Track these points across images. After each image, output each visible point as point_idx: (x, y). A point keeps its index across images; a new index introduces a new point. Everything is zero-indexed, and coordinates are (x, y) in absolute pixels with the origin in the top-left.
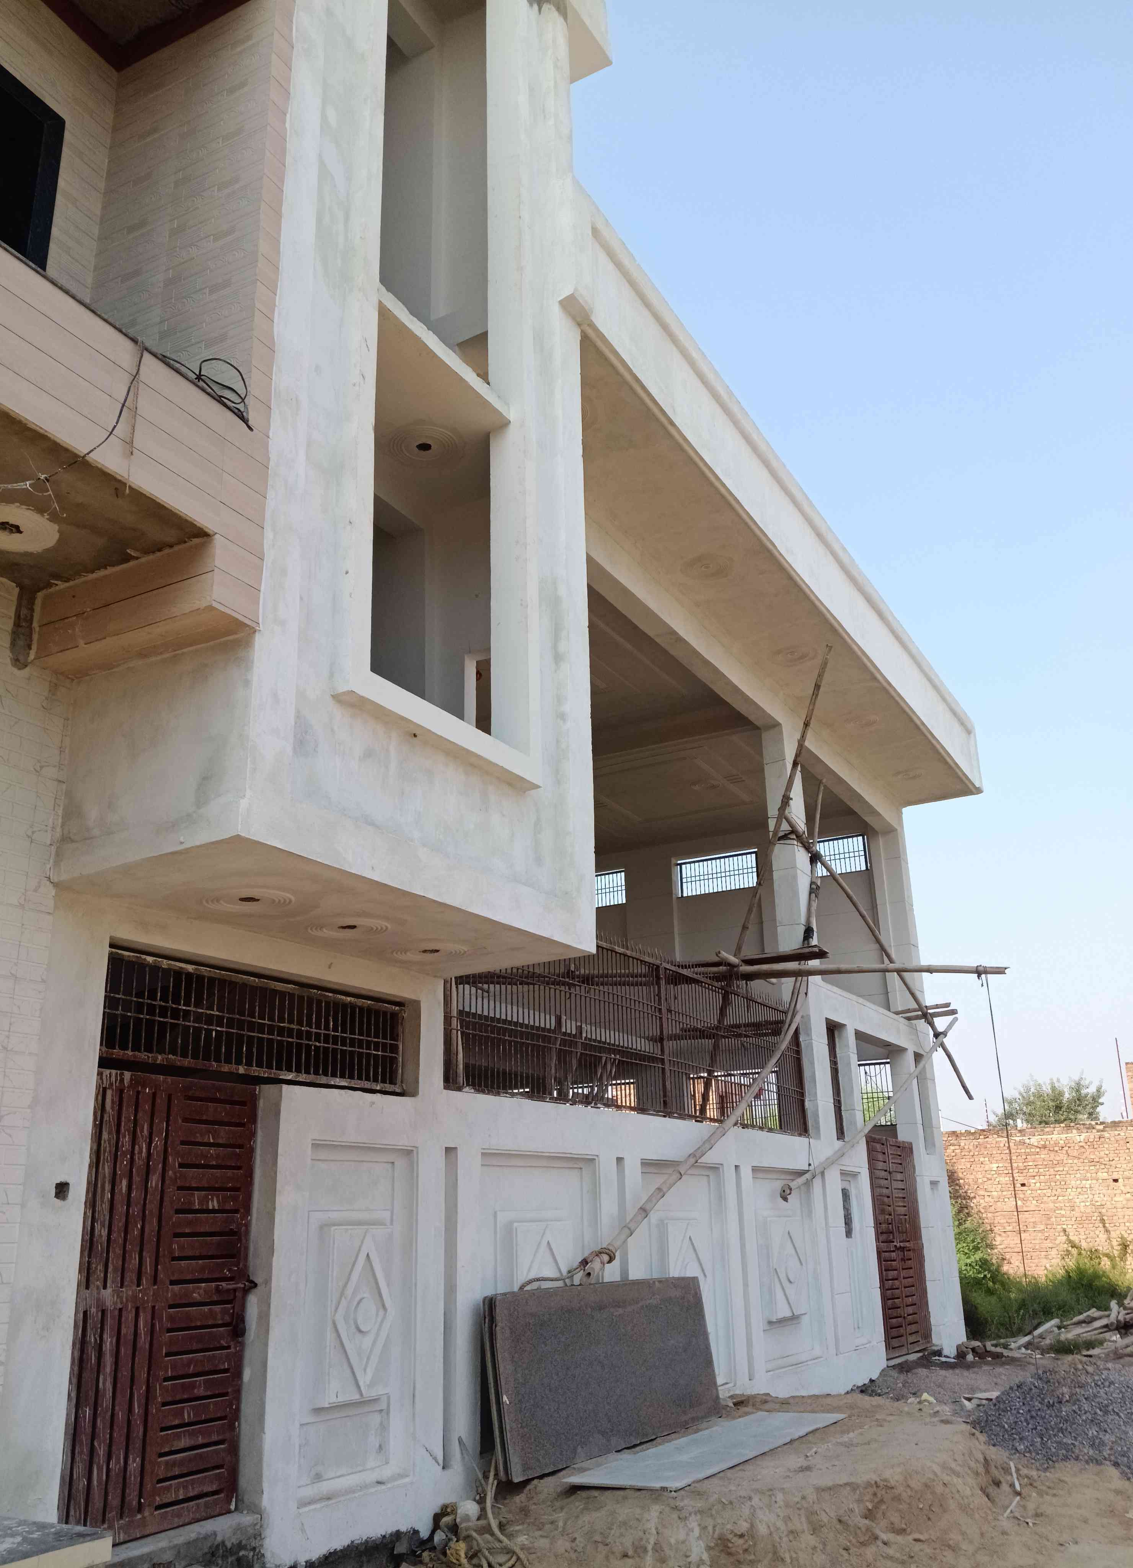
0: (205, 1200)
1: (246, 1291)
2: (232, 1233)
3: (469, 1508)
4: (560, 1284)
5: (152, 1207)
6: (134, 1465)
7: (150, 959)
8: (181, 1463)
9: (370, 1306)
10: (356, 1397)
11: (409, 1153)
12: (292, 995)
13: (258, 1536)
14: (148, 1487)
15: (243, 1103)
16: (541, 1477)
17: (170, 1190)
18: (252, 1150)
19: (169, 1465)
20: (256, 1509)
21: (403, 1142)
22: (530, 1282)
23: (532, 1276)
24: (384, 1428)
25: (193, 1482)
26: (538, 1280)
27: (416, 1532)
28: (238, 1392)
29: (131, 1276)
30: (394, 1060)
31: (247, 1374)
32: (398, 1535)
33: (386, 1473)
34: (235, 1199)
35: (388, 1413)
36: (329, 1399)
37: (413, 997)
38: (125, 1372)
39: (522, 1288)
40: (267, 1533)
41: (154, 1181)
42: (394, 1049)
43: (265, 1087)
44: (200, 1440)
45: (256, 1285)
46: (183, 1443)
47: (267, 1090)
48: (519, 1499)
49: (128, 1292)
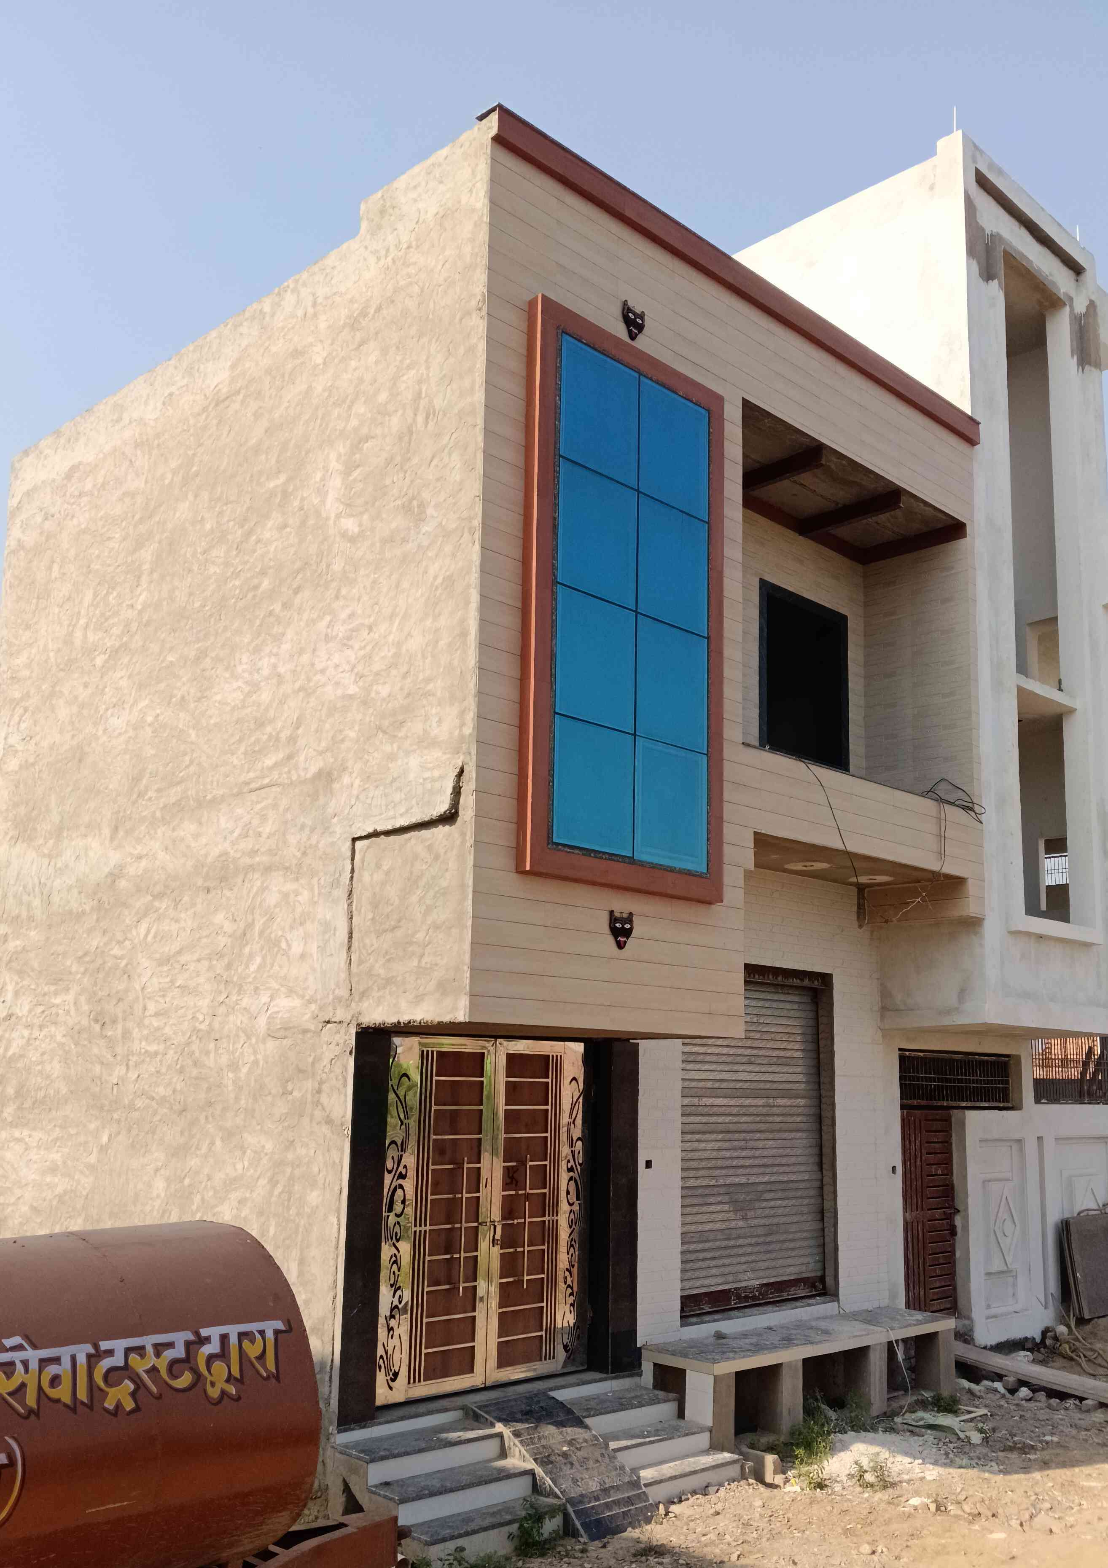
0: (936, 1170)
1: (955, 1214)
2: (947, 1185)
3: (1062, 1329)
4: (1098, 1212)
5: (919, 1173)
6: (922, 1293)
7: (907, 1053)
8: (937, 1293)
9: (1008, 1223)
10: (1005, 1268)
11: (1019, 1141)
12: (961, 1061)
13: (971, 1330)
14: (928, 1301)
15: (946, 1120)
16: (1099, 1317)
17: (924, 1166)
18: (951, 1144)
19: (934, 1294)
20: (969, 1318)
21: (1017, 1136)
22: (1083, 1211)
23: (1084, 1208)
24: (1014, 1285)
25: (942, 1303)
26: (1088, 1210)
27: (1034, 1339)
28: (955, 1262)
29: (914, 1207)
30: (1007, 1089)
31: (958, 1254)
32: (1026, 1339)
33: (1018, 1307)
34: (947, 1168)
35: (1016, 1276)
36: (994, 1269)
37: (1017, 1053)
38: (916, 1251)
39: (1079, 1214)
40: (975, 1330)
41: (918, 1163)
42: (1007, 1082)
43: (955, 1111)
44: (943, 1284)
45: (959, 1211)
46: (938, 1285)
47: (955, 1113)
48: (1088, 1328)
49: (914, 1214)
